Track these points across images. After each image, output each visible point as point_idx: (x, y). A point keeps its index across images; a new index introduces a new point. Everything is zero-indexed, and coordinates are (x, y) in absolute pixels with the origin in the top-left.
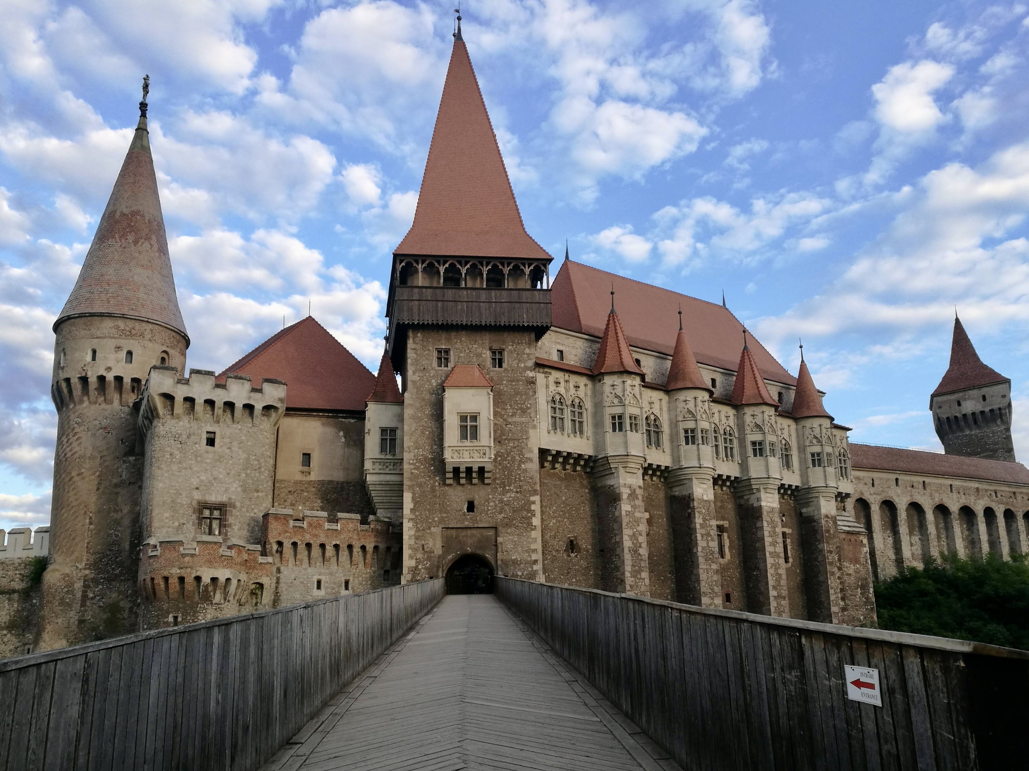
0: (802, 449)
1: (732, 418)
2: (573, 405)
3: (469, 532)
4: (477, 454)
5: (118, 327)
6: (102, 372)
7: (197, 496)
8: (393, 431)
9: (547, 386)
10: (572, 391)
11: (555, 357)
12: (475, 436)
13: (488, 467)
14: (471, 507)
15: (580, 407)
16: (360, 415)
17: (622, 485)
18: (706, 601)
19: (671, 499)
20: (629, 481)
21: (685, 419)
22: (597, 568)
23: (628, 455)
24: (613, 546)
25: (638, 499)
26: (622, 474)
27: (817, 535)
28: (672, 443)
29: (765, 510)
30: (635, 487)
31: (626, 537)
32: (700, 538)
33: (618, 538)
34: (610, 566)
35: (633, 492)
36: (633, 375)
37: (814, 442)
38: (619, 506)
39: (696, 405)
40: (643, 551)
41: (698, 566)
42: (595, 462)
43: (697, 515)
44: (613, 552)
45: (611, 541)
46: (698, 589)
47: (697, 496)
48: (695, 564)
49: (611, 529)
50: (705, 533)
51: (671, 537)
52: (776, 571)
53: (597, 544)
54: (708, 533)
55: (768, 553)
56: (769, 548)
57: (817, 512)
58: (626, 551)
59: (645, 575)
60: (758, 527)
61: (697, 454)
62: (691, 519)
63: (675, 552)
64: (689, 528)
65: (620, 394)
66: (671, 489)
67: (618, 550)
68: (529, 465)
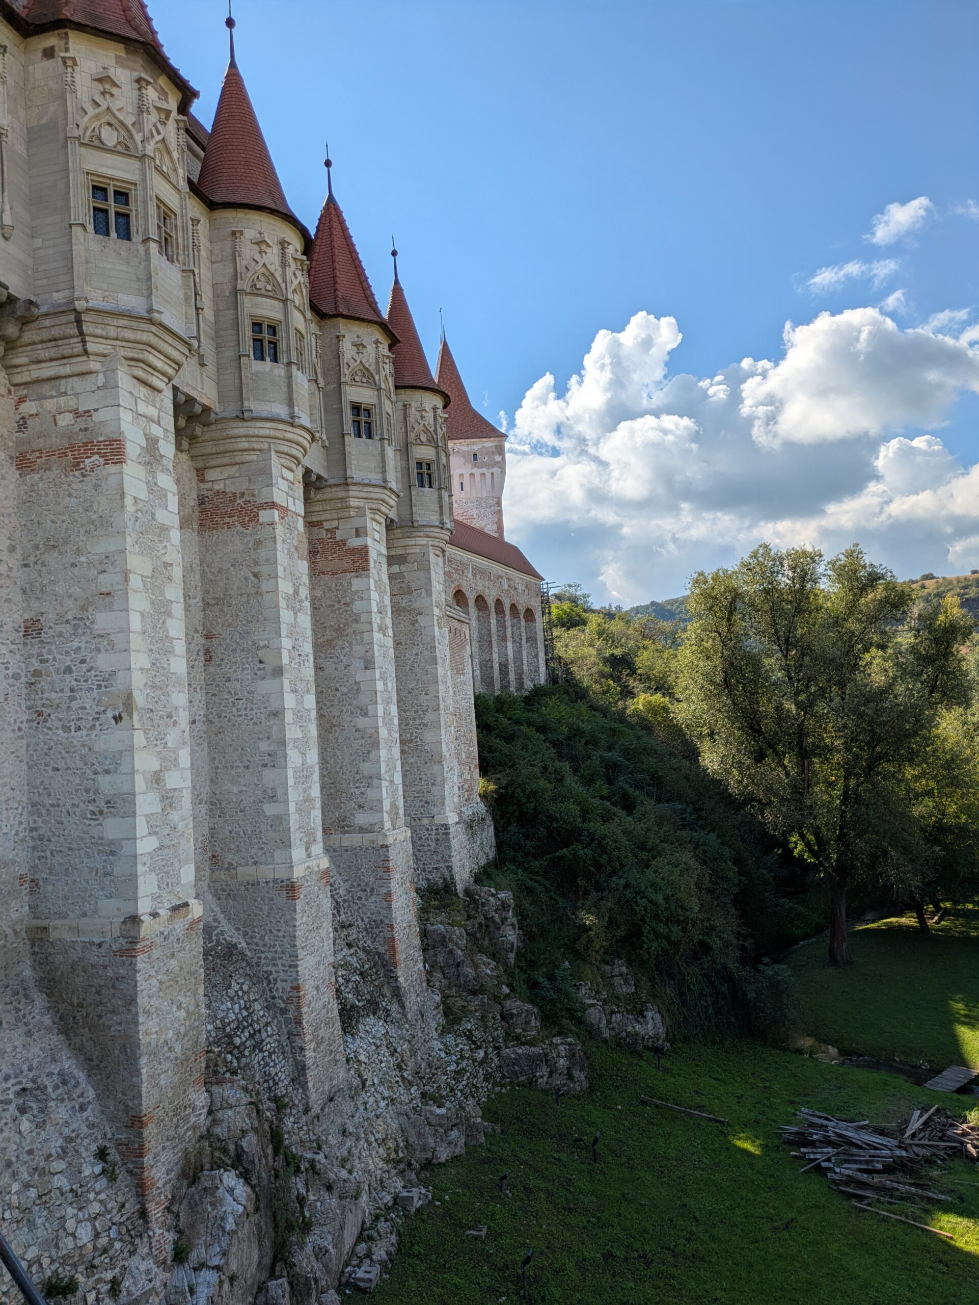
17: (126, 417)
18: (294, 758)
19: (202, 501)
20: (142, 408)
21: (255, 292)
22: (16, 677)
23: (151, 321)
24: (83, 608)
25: (165, 470)
26: (124, 381)
27: (420, 618)
28: (219, 347)
29: (373, 555)
30: (156, 431)
31: (135, 581)
32: (283, 603)
33: (105, 582)
34: (68, 670)
35: (152, 444)
36: (163, 81)
37: (424, 438)
38: (113, 481)
39: (284, 264)
40: (176, 628)
41: (279, 672)
42: (25, 322)
43: (279, 545)
44: (81, 624)
45: (76, 590)
46: (275, 732)
47: (279, 497)
48: (268, 668)
49: (78, 551)
50: (291, 591)
51: (199, 598)
52: (385, 684)
53: (18, 597)
54: (296, 592)
55: (376, 647)
56: (377, 636)
57: (421, 574)
58: (135, 623)
59: (180, 698)
60: (357, 592)
61: (284, 389)
62: (263, 554)
63: (208, 637)
64: (256, 575)
65: (129, 121)
66: (200, 473)
67: (103, 620)
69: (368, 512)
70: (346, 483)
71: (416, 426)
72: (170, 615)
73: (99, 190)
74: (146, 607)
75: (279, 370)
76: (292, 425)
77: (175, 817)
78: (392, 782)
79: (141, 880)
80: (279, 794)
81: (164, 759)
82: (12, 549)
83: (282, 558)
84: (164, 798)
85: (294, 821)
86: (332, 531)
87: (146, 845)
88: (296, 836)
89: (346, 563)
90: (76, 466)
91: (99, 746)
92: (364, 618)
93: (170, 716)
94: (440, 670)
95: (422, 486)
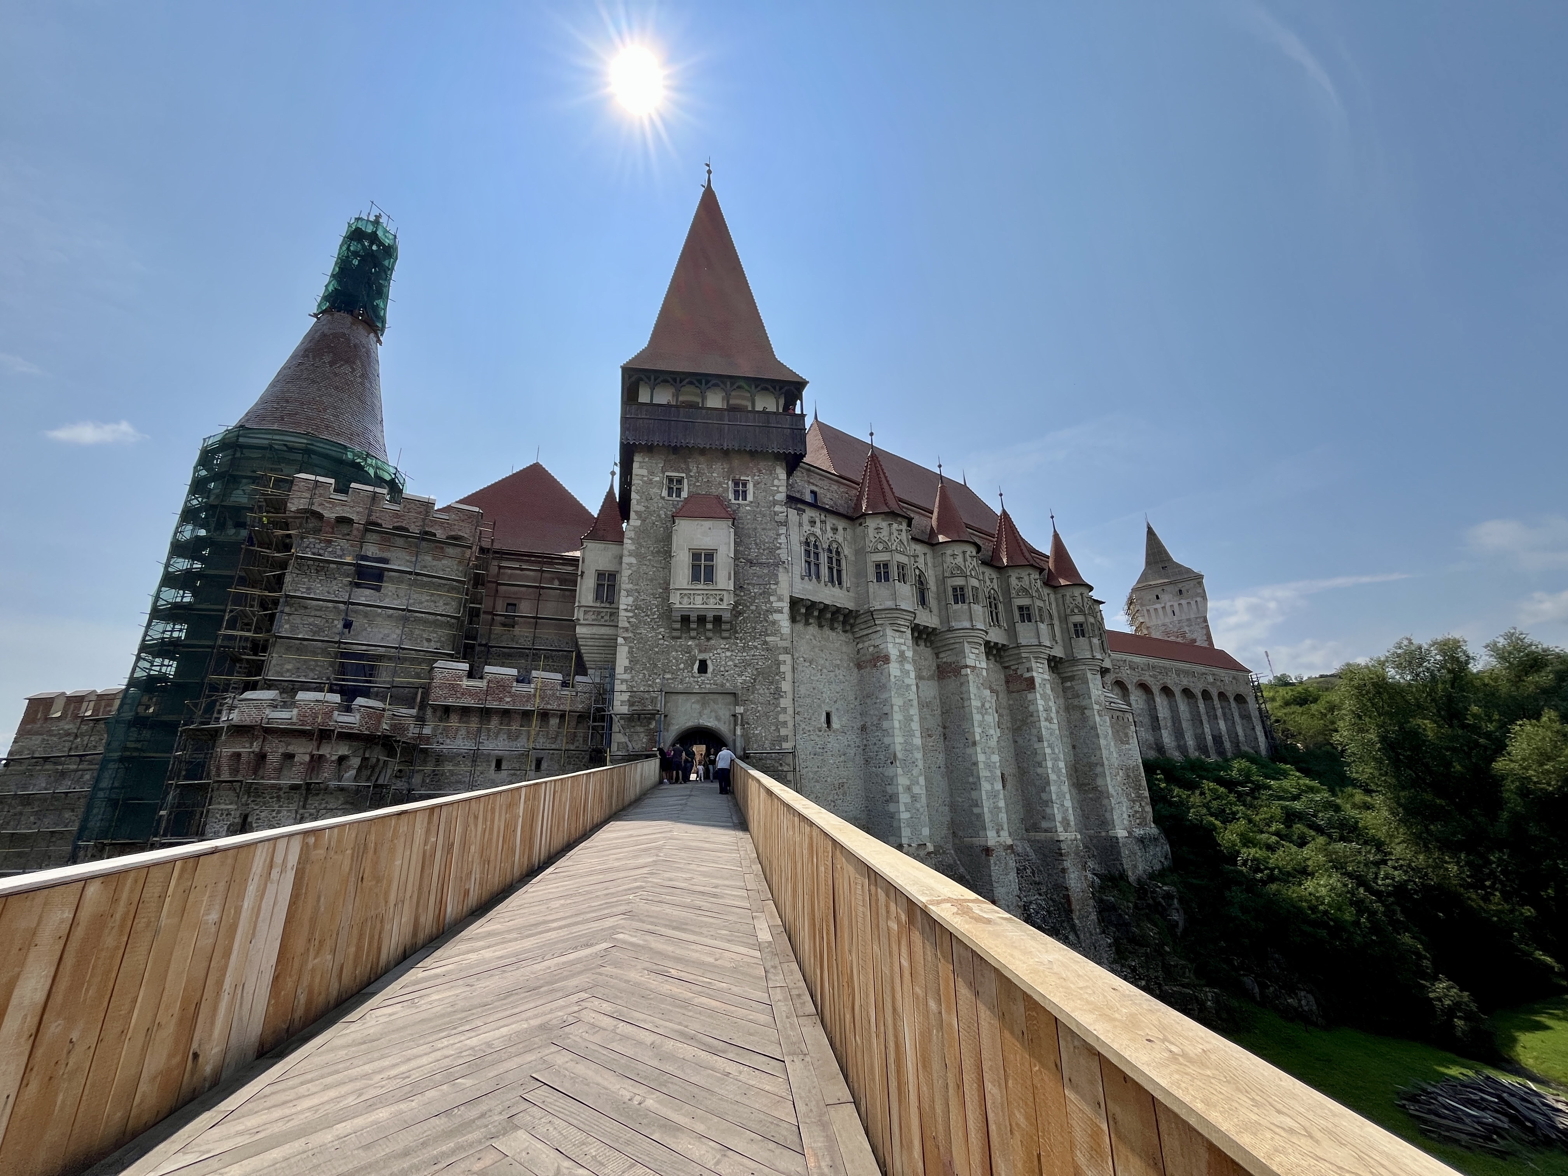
0: (1064, 619)
1: (995, 581)
2: (830, 551)
3: (700, 699)
4: (712, 600)
8: (611, 574)
9: (800, 525)
10: (830, 534)
11: (808, 498)
12: (710, 576)
13: (726, 616)
14: (703, 667)
15: (838, 553)
17: (890, 646)
18: (986, 786)
19: (938, 667)
20: (897, 640)
21: (953, 576)
22: (859, 747)
23: (897, 609)
24: (879, 720)
25: (909, 662)
26: (889, 632)
27: (1086, 711)
28: (939, 602)
29: (1038, 681)
30: (904, 648)
31: (896, 708)
32: (974, 711)
33: (886, 709)
34: (875, 744)
35: (902, 654)
36: (899, 519)
37: (1076, 611)
38: (886, 670)
39: (965, 560)
40: (915, 726)
41: (974, 744)
42: (856, 618)
43: (971, 684)
44: (878, 727)
45: (876, 713)
46: (975, 772)
47: (970, 662)
48: (970, 741)
49: (877, 698)
50: (979, 705)
51: (939, 710)
52: (1053, 749)
53: (859, 717)
54: (983, 705)
55: (1043, 730)
56: (1043, 724)
57: (1084, 686)
58: (896, 724)
59: (919, 755)
60: (1030, 701)
61: (968, 614)
62: (964, 689)
63: (945, 728)
64: (962, 699)
65: (886, 539)
66: (937, 655)
67: (885, 724)
68: (776, 616)
69: (1032, 659)
70: (1018, 646)
71: (1071, 606)
72: (912, 720)
73: (878, 566)
74: (901, 718)
75: (965, 606)
76: (972, 629)
77: (918, 805)
78: (1063, 805)
79: (903, 829)
80: (979, 803)
81: (912, 780)
82: (856, 699)
83: (973, 689)
84: (912, 797)
85: (987, 817)
86: (1016, 670)
87: (904, 816)
88: (988, 824)
89: (1024, 686)
90: (875, 666)
91: (886, 774)
92: (1035, 714)
93: (914, 763)
94: (1103, 742)
95: (1078, 636)
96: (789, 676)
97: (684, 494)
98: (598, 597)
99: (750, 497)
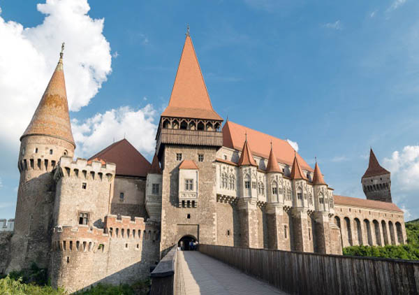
0: (316, 197)
1: (290, 184)
2: (230, 178)
3: (188, 226)
4: (192, 195)
5: (47, 140)
6: (40, 157)
7: (78, 208)
8: (158, 185)
9: (220, 170)
10: (230, 172)
11: (223, 158)
12: (191, 188)
13: (196, 200)
14: (189, 216)
15: (233, 178)
16: (144, 178)
17: (249, 209)
20: (251, 208)
22: (238, 241)
24: (245, 233)
26: (249, 205)
28: (268, 193)
29: (303, 219)
31: (250, 230)
33: (247, 230)
35: (253, 212)
37: (320, 194)
38: (247, 217)
40: (256, 235)
42: (238, 200)
43: (277, 221)
45: (244, 231)
47: (277, 213)
49: (244, 226)
53: (238, 232)
58: (250, 235)
61: (277, 197)
67: (246, 235)
68: (212, 201)
69: (301, 212)
70: (297, 208)
71: (319, 192)
72: (256, 233)
73: (246, 183)
74: (252, 233)
75: (277, 195)
83: (277, 223)
90: (243, 216)
95: (321, 203)
96: (216, 220)
97: (182, 160)
98: (153, 192)
99: (204, 161)
